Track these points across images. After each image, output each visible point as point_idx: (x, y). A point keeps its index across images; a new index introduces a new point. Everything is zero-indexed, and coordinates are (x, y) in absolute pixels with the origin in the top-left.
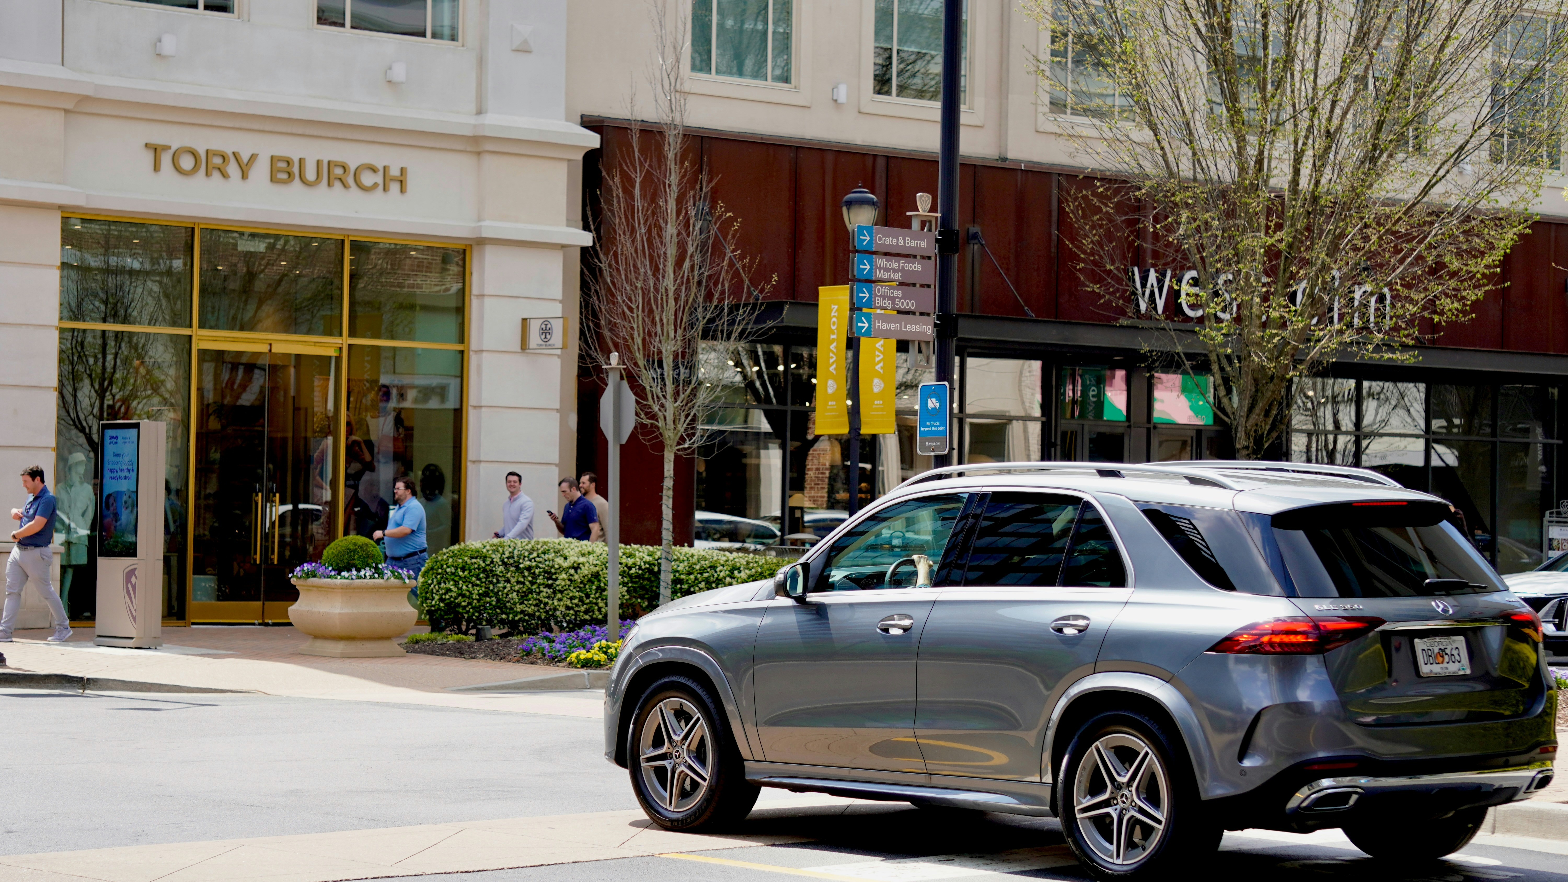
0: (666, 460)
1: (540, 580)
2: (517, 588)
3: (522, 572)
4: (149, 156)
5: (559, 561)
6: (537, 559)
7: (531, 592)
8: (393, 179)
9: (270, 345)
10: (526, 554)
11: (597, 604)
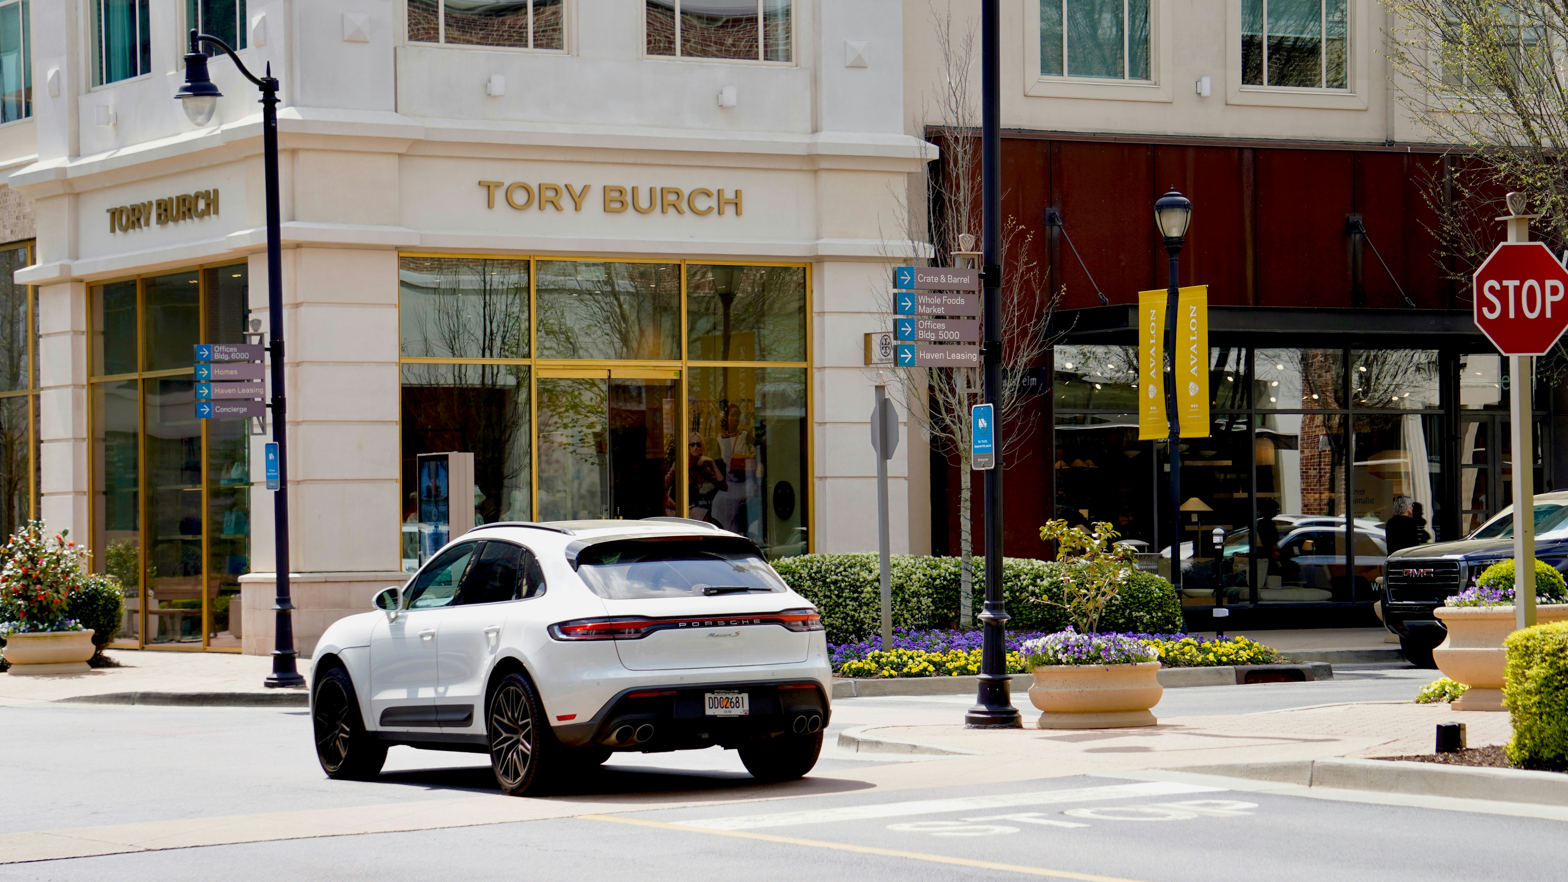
0: (963, 472)
1: (846, 594)
2: (824, 602)
3: (829, 586)
4: (484, 192)
5: (864, 574)
6: (844, 573)
7: (838, 605)
8: (728, 202)
9: (609, 370)
10: (833, 568)
11: (902, 615)
